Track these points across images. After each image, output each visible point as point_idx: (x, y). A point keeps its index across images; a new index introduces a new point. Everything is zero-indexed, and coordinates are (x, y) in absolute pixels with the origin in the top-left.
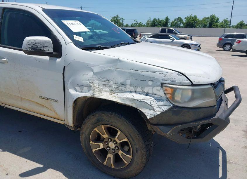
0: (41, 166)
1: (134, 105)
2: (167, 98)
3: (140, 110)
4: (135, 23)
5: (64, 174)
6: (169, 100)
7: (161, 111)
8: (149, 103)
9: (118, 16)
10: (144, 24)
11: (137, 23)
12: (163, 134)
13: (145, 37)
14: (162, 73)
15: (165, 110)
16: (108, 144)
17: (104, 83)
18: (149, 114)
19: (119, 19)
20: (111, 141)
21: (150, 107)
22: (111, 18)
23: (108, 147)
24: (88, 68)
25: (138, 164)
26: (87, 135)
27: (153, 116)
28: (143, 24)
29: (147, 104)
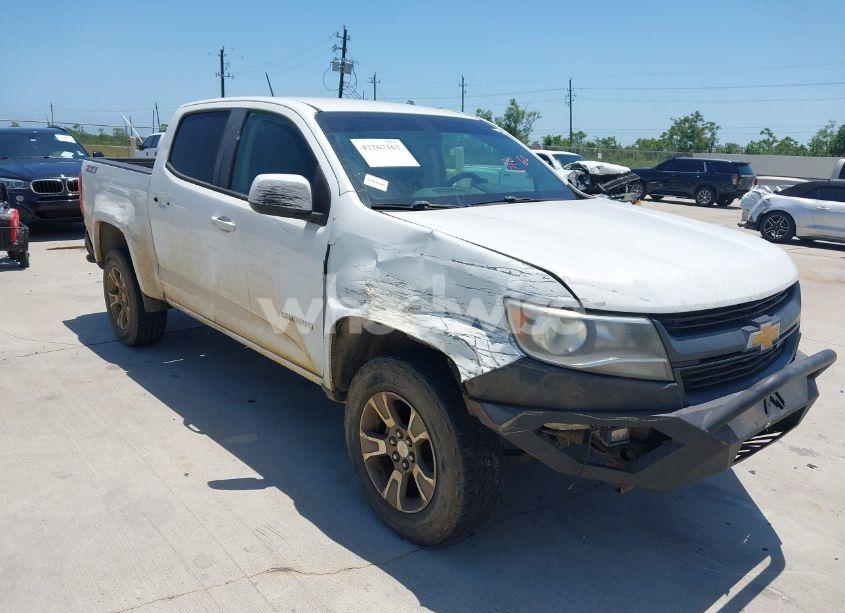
0: (259, 477)
1: (442, 347)
2: (513, 336)
3: (452, 361)
4: (764, 142)
5: (296, 505)
6: (516, 341)
7: (494, 365)
8: (472, 343)
9: (698, 115)
10: (799, 145)
11: (771, 139)
12: (492, 426)
13: (761, 191)
14: (510, 273)
15: (503, 364)
16: (395, 445)
17: (394, 288)
18: (467, 369)
19: (700, 125)
20: (401, 438)
21: (471, 352)
22: (672, 124)
23: (396, 453)
24: (370, 251)
25: (445, 506)
26: (354, 413)
27: (473, 376)
28: (796, 143)
29: (468, 344)
